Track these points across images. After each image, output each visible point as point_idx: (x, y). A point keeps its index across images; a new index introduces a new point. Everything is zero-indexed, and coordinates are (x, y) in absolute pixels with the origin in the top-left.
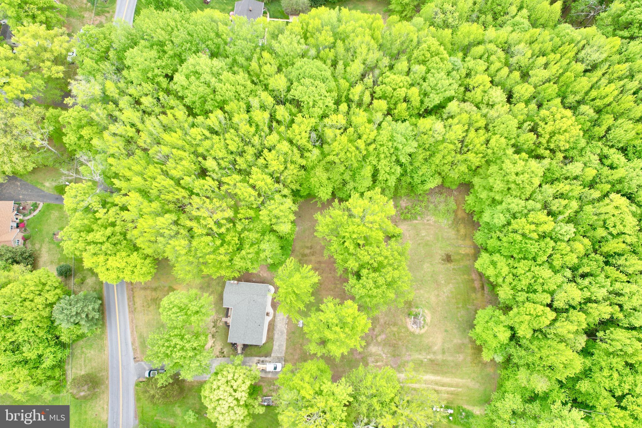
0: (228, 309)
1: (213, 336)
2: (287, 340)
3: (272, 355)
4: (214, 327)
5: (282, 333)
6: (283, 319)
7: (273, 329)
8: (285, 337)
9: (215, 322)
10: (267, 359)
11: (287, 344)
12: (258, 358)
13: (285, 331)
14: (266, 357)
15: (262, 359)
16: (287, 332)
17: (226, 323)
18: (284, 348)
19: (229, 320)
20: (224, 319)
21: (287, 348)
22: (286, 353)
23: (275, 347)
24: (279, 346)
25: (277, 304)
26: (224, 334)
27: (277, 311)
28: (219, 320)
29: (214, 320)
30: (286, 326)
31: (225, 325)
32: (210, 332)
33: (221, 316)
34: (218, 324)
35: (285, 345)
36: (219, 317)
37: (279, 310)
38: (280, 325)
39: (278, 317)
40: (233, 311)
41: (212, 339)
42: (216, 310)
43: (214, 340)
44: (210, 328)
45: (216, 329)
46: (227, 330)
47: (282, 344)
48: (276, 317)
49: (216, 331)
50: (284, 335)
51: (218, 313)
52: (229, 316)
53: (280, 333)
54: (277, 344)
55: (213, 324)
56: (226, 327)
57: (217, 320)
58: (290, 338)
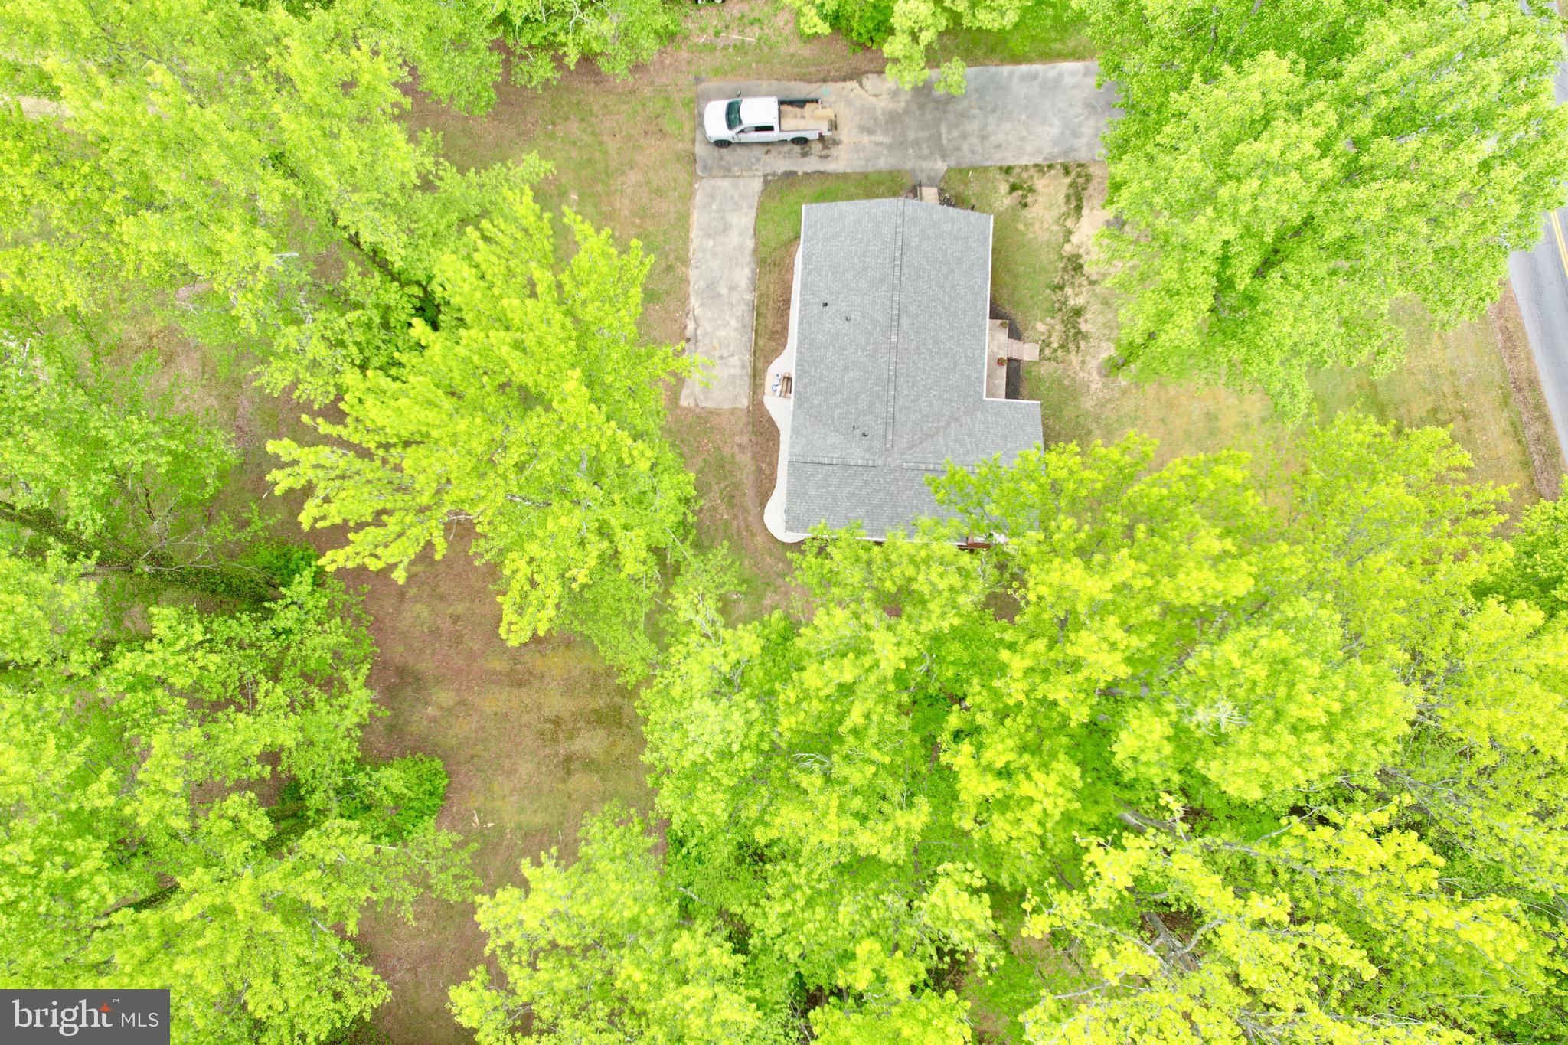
0: (1013, 392)
1: (1075, 265)
2: (685, 262)
3: (757, 185)
4: (1078, 312)
5: (711, 294)
6: (708, 362)
7: (758, 311)
8: (693, 274)
9: (1074, 337)
10: (780, 163)
11: (686, 240)
12: (831, 167)
13: (694, 302)
14: (790, 175)
15: (811, 164)
16: (684, 300)
17: (1015, 334)
18: (697, 218)
19: (996, 342)
20: (1027, 352)
21: (684, 218)
22: (689, 196)
23: (743, 220)
24: (726, 228)
25: (745, 440)
26: (1016, 276)
27: (744, 403)
28: (1055, 345)
29: (1082, 344)
30: (691, 326)
31: (1019, 318)
32: (1092, 283)
33: (1046, 369)
34: (1059, 327)
35: (692, 235)
36: (1053, 364)
37: (733, 411)
38: (722, 333)
39: (737, 371)
40: (980, 379)
41: (1081, 251)
42: (1075, 399)
43: (1068, 247)
44: (1095, 306)
45: (1067, 298)
46: (1005, 293)
47: (708, 235)
48: (750, 370)
49: (1061, 288)
50: (702, 284)
51: (1061, 384)
52: (1000, 362)
53: (724, 291)
54: (733, 239)
55: (1084, 327)
56: (1007, 309)
57: (1062, 346)
58: (669, 268)
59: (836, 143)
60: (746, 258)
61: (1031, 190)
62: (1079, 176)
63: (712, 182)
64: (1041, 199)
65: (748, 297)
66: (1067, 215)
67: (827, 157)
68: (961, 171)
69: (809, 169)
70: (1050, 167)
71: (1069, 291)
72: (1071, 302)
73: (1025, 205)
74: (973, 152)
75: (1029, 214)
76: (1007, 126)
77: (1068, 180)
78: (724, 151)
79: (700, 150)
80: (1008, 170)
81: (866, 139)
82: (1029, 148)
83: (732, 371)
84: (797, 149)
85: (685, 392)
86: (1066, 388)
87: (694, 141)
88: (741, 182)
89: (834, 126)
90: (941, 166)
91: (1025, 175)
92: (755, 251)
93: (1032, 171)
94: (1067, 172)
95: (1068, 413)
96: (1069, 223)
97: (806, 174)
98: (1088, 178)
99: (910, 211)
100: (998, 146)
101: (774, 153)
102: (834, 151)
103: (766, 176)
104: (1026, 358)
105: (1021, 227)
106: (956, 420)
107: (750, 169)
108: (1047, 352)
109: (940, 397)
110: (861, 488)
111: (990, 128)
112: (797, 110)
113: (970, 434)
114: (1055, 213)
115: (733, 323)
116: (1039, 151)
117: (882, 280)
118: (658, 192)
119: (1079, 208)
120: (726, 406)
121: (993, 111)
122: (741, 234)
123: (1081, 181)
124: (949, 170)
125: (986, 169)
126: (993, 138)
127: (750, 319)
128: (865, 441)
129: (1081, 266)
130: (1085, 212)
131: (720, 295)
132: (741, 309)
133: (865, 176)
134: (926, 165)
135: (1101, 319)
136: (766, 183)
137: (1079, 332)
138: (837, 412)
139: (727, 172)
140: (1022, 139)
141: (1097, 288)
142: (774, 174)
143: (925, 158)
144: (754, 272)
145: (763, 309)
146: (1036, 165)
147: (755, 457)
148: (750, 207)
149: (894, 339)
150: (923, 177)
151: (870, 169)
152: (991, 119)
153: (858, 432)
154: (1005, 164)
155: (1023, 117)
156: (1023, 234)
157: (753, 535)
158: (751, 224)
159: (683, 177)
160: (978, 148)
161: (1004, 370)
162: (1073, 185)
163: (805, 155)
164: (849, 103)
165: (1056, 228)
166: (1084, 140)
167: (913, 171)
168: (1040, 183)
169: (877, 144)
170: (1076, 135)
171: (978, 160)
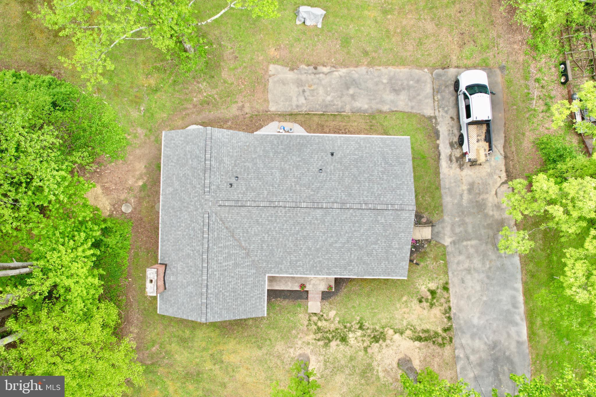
0: (273, 294)
1: (378, 337)
2: (370, 64)
3: (429, 112)
4: (344, 340)
5: (349, 83)
6: (299, 83)
7: (338, 115)
8: (363, 69)
9: (326, 337)
10: (444, 128)
11: (387, 64)
12: (444, 163)
14: (437, 135)
15: (445, 150)
16: (345, 65)
17: (326, 296)
18: (402, 71)
19: (318, 283)
20: (314, 304)
21: (402, 62)
22: (418, 63)
23: (403, 103)
24: (396, 91)
25: (247, 110)
26: (369, 296)
27: (273, 108)
28: (320, 324)
29: (321, 343)
30: (325, 70)
31: (338, 298)
32: (366, 349)
33: (303, 318)
34: (333, 327)
35: (390, 68)
36: (306, 323)
37: (266, 101)
38: (321, 91)
39: (294, 103)
40: (281, 271)
41: (388, 342)
42: (282, 338)
43: (391, 332)
44: (349, 352)
45: (354, 332)
46: (355, 288)
47: (390, 79)
48: (296, 111)
49: (361, 328)
50: (356, 76)
51: (293, 328)
52: (303, 286)
53: (351, 91)
54: (389, 97)
55: (333, 344)
56: (344, 290)
57: (319, 329)
58: (366, 53)
59: (461, 167)
60: (375, 106)
61: (432, 305)
62: (443, 338)
63: (429, 80)
64: (425, 312)
65: (348, 108)
66: (414, 331)
67: (451, 160)
68: (444, 254)
69: (442, 148)
70: (449, 318)
71: (359, 333)
72: (351, 335)
73: (420, 301)
74: (458, 263)
75: (414, 304)
76: (478, 287)
77: (440, 331)
78: (452, 88)
79: (452, 71)
80: (446, 288)
81: (465, 187)
82: (462, 303)
83: (294, 99)
84: (456, 139)
85: (279, 68)
86: (289, 331)
87: (457, 67)
88: (430, 101)
89: (473, 163)
90: (447, 241)
91: (443, 300)
92: (381, 112)
93: (445, 306)
94: (445, 330)
95: (273, 333)
96: (408, 333)
97: (438, 146)
98: (442, 345)
99: (405, 215)
100: (463, 281)
101: (452, 123)
102: (455, 165)
103: (435, 118)
104: (310, 303)
105: (405, 298)
106: (248, 254)
107: (439, 107)
108: (315, 318)
109: (263, 242)
110: (191, 184)
111: (476, 275)
112: (483, 137)
113: (236, 265)
114: (415, 322)
115: (329, 98)
116: (461, 310)
117: (350, 195)
118: (420, 43)
119: (419, 339)
120: (270, 96)
121: (488, 277)
122: (392, 102)
123: (440, 340)
124: (445, 247)
125: (446, 273)
126: (469, 277)
127: (332, 110)
128: (225, 186)
129: (377, 342)
130: (417, 343)
131: (348, 88)
132: (339, 103)
133: (438, 188)
134: (448, 230)
135: (339, 356)
136: (430, 118)
137: (330, 341)
138: (250, 165)
139: (436, 91)
140: (469, 298)
141: (362, 353)
142: (437, 123)
143: (453, 230)
144: (365, 111)
145: (339, 118)
146: (450, 308)
147: (236, 117)
148: (412, 108)
149: (304, 205)
150: (438, 228)
151: (443, 191)
152: (482, 276)
153: (233, 180)
154: (450, 286)
155: (485, 298)
156: (399, 300)
157: (183, 119)
158: (400, 109)
159: (432, 60)
160: (461, 267)
161: (298, 289)
162: (436, 334)
163: (452, 145)
164: (490, 175)
165: (405, 323)
166: (470, 342)
167: (443, 221)
168: (437, 311)
169: (461, 195)
170: (473, 336)
171: (453, 267)
